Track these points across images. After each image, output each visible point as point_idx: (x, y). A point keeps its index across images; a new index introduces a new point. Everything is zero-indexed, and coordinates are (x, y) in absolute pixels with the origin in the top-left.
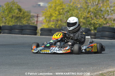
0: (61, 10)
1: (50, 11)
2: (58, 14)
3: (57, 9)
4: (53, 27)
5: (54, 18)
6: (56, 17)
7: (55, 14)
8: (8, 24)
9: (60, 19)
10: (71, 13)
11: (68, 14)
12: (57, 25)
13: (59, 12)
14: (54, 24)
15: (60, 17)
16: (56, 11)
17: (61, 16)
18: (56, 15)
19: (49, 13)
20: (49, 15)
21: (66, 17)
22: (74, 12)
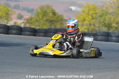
0: (94, 15)
1: (83, 15)
2: (91, 18)
3: (90, 13)
4: (86, 31)
5: (86, 22)
6: (89, 21)
7: (88, 18)
8: (42, 27)
9: (93, 23)
10: (104, 17)
11: (101, 18)
12: (89, 29)
13: (92, 16)
14: (87, 29)
15: (93, 22)
16: (89, 15)
17: (94, 20)
18: (89, 20)
19: (82, 17)
20: (82, 19)
21: (98, 22)
22: (106, 17)
